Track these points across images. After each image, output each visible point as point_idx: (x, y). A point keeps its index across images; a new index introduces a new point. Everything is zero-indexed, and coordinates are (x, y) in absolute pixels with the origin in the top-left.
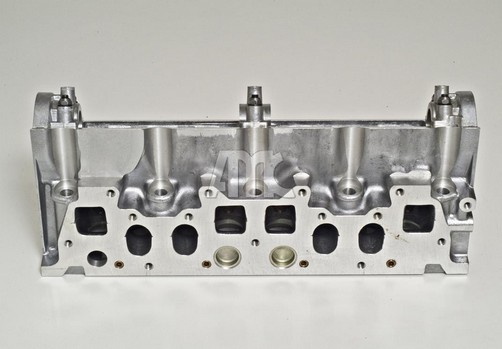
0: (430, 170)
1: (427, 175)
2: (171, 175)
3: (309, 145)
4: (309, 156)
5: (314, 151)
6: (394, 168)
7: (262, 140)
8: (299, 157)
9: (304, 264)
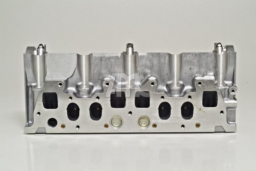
0: (214, 76)
1: (213, 78)
2: (90, 81)
3: (155, 62)
4: (156, 68)
5: (158, 65)
6: (196, 75)
7: (133, 61)
8: (151, 69)
9: (155, 126)
